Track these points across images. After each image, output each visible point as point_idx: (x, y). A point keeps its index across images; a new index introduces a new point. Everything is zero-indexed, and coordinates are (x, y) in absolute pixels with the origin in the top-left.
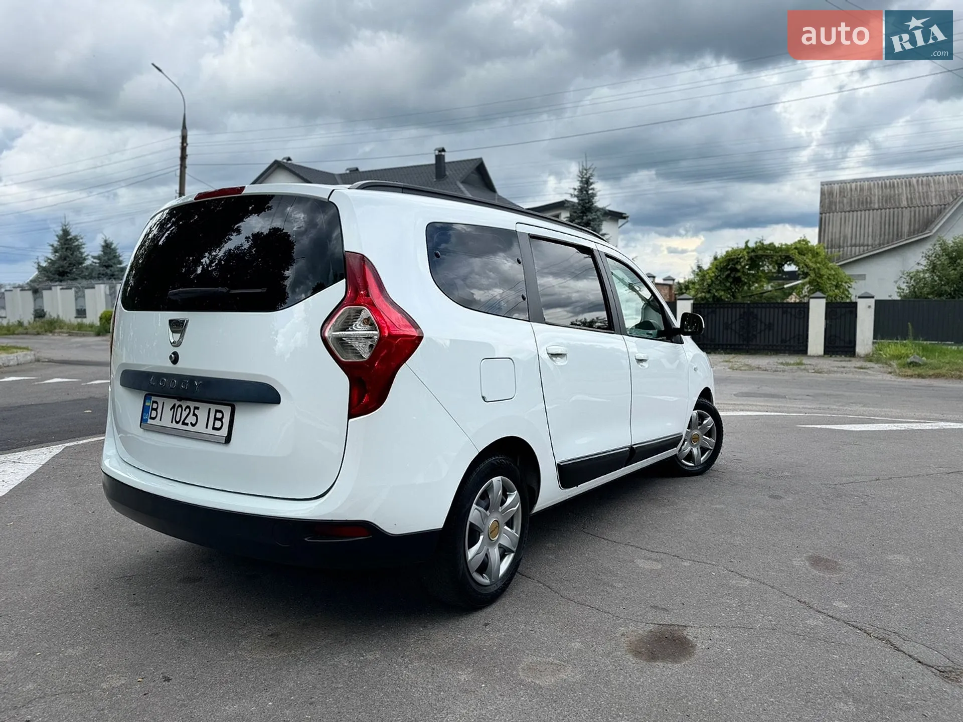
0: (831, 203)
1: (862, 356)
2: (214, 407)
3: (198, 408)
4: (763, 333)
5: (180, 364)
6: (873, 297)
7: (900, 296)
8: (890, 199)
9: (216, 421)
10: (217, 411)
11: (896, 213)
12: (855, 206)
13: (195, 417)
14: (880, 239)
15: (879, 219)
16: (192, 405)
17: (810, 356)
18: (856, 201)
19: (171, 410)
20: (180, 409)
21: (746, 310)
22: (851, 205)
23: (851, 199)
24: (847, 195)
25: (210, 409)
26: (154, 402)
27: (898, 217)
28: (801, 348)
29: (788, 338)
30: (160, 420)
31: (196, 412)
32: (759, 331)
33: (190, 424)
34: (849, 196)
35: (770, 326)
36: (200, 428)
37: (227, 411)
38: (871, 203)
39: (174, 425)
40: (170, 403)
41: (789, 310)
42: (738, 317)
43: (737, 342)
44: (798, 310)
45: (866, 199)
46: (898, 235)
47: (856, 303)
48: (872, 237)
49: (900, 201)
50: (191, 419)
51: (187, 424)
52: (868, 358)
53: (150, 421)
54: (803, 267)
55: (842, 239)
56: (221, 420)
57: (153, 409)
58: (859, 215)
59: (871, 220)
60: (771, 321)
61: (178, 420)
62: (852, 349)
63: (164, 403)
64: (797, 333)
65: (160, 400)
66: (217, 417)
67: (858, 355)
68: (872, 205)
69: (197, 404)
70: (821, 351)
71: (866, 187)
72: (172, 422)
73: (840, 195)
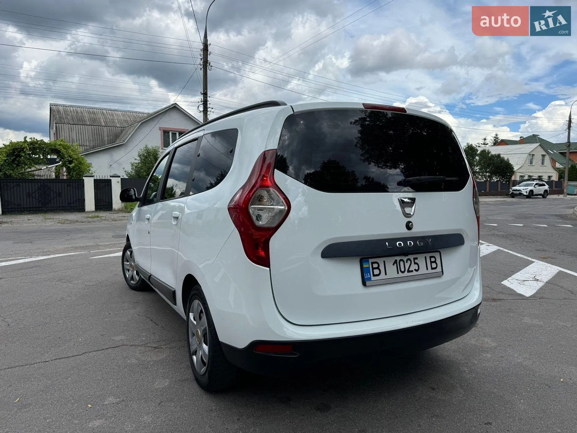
0: (60, 117)
1: (117, 210)
2: (428, 255)
3: (417, 258)
4: (55, 199)
5: (414, 230)
6: (119, 177)
7: (128, 176)
8: (95, 120)
9: (432, 264)
10: (431, 257)
11: (100, 129)
12: (76, 122)
13: (416, 265)
14: (93, 143)
15: (91, 131)
16: (411, 257)
17: (87, 212)
18: (76, 118)
19: (394, 264)
20: (402, 263)
21: (42, 184)
22: (73, 121)
23: (72, 117)
24: (69, 113)
25: (425, 257)
26: (372, 263)
27: (101, 131)
28: (81, 208)
29: (72, 202)
30: (386, 274)
31: (416, 261)
32: (52, 197)
33: (414, 271)
34: (71, 115)
35: (60, 195)
36: (423, 270)
37: (437, 255)
38: (85, 121)
39: (401, 275)
40: (390, 261)
41: (71, 184)
42: (36, 189)
43: (37, 206)
44: (77, 184)
45: (81, 118)
46: (102, 141)
47: (110, 180)
48: (89, 141)
49: (101, 123)
50: (414, 267)
51: (412, 271)
52: (119, 211)
53: (373, 278)
54: (67, 157)
55: (71, 140)
56: (435, 262)
57: (373, 269)
58: (79, 127)
59: (87, 132)
60: (60, 191)
61: (403, 270)
62: (110, 207)
63: (384, 262)
64: (77, 198)
65: (380, 261)
66: (432, 261)
67: (114, 210)
68: (86, 122)
69: (415, 256)
70: (93, 208)
71: (79, 111)
72: (398, 273)
73: (65, 114)
